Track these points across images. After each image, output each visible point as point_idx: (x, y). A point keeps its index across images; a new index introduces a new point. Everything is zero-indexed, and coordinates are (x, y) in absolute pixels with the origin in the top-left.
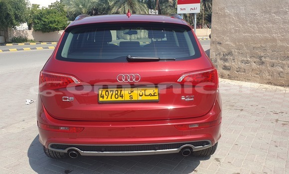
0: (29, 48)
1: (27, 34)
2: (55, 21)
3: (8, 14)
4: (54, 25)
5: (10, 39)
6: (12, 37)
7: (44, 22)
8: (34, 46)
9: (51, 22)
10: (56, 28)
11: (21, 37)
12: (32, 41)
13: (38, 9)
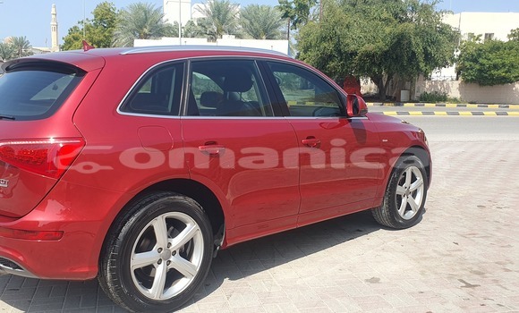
0: (445, 113)
1: (448, 87)
2: (504, 65)
3: (414, 53)
4: (501, 73)
5: (417, 94)
6: (422, 92)
7: (481, 64)
8: (453, 109)
9: (495, 67)
10: (504, 78)
11: (436, 92)
12: (455, 100)
13: (477, 42)
